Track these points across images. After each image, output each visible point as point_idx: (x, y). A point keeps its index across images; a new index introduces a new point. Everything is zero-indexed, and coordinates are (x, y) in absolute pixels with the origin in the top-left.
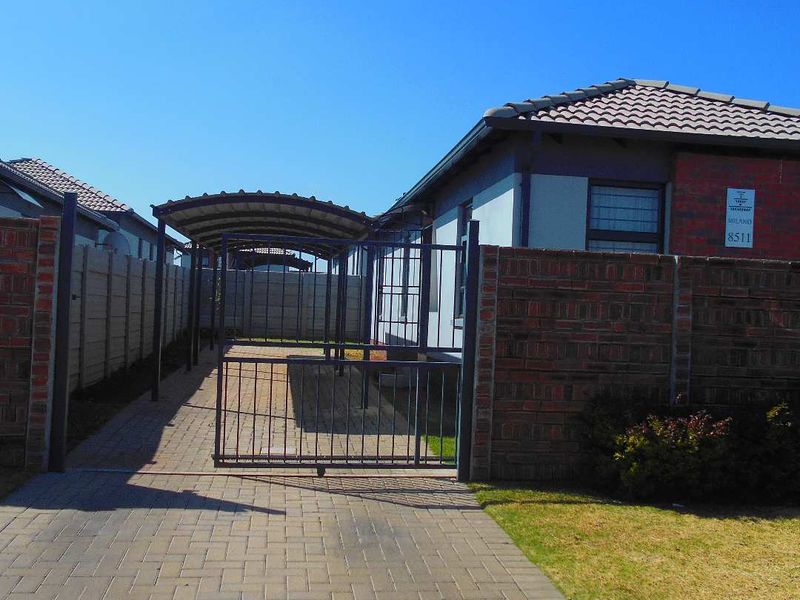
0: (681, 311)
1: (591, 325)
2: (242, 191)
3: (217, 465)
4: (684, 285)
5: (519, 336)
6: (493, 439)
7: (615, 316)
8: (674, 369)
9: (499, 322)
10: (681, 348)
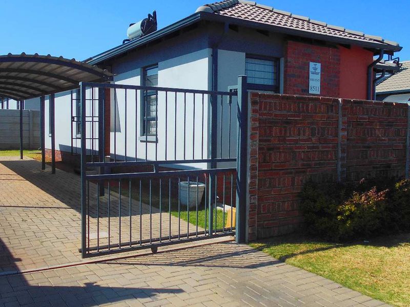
0: (343, 129)
1: (303, 140)
2: (24, 53)
3: (85, 256)
4: (344, 115)
5: (269, 149)
6: (258, 214)
7: (313, 134)
8: (340, 163)
9: (260, 141)
10: (343, 151)
